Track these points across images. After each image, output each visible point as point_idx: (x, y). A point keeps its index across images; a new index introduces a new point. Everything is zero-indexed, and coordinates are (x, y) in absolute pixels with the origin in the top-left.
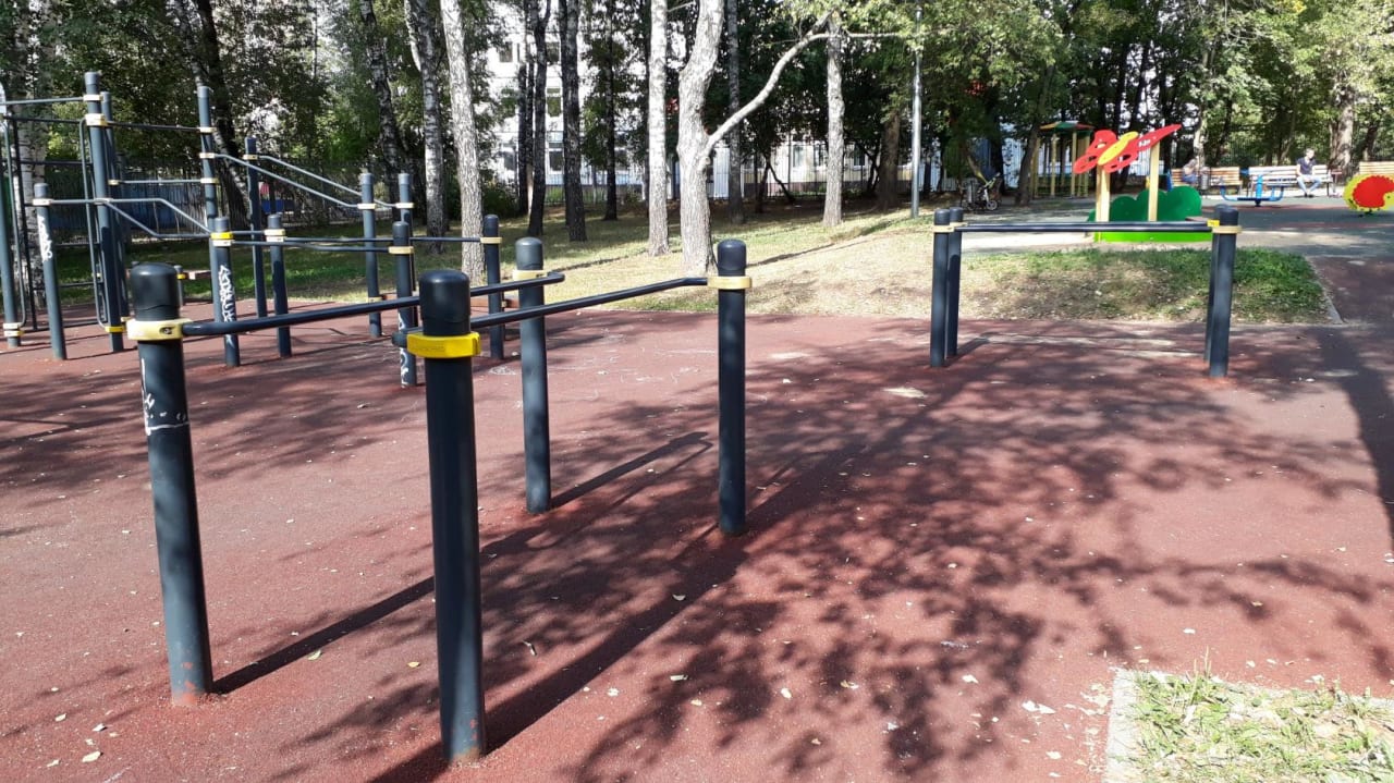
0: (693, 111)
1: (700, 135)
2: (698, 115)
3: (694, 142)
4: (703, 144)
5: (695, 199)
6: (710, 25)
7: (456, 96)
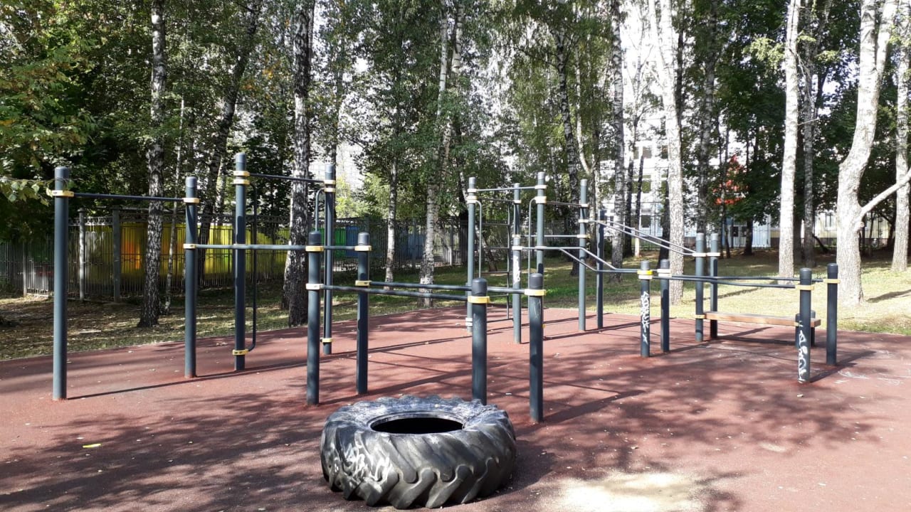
0: (851, 190)
1: (856, 206)
2: (855, 193)
3: (851, 212)
4: (858, 213)
5: (850, 251)
6: (866, 133)
7: (672, 183)
